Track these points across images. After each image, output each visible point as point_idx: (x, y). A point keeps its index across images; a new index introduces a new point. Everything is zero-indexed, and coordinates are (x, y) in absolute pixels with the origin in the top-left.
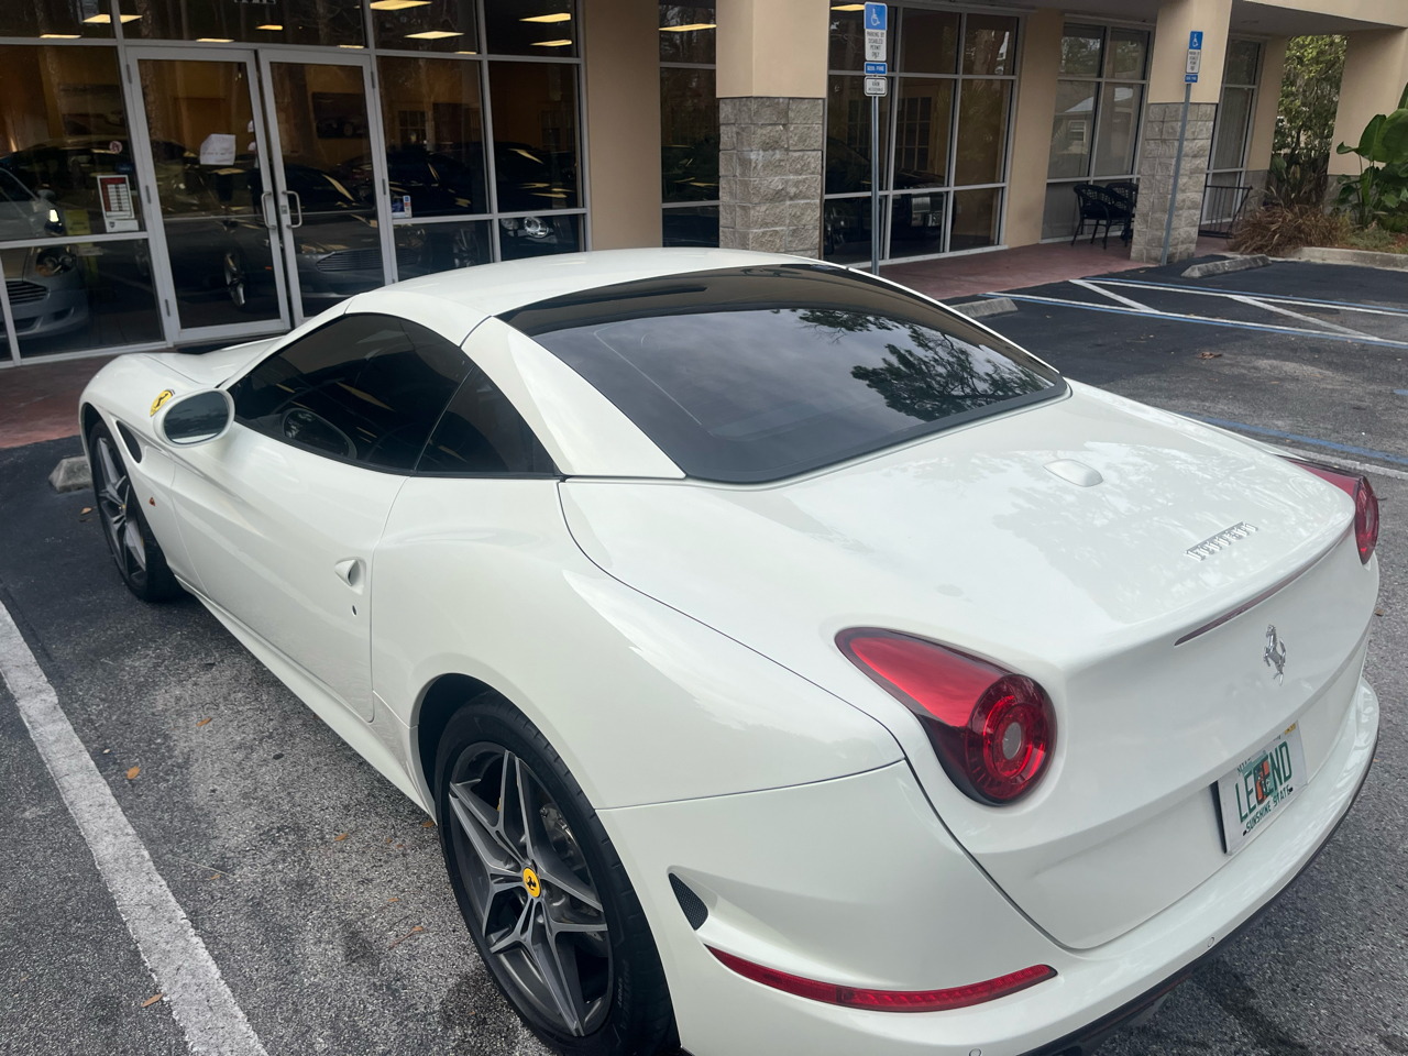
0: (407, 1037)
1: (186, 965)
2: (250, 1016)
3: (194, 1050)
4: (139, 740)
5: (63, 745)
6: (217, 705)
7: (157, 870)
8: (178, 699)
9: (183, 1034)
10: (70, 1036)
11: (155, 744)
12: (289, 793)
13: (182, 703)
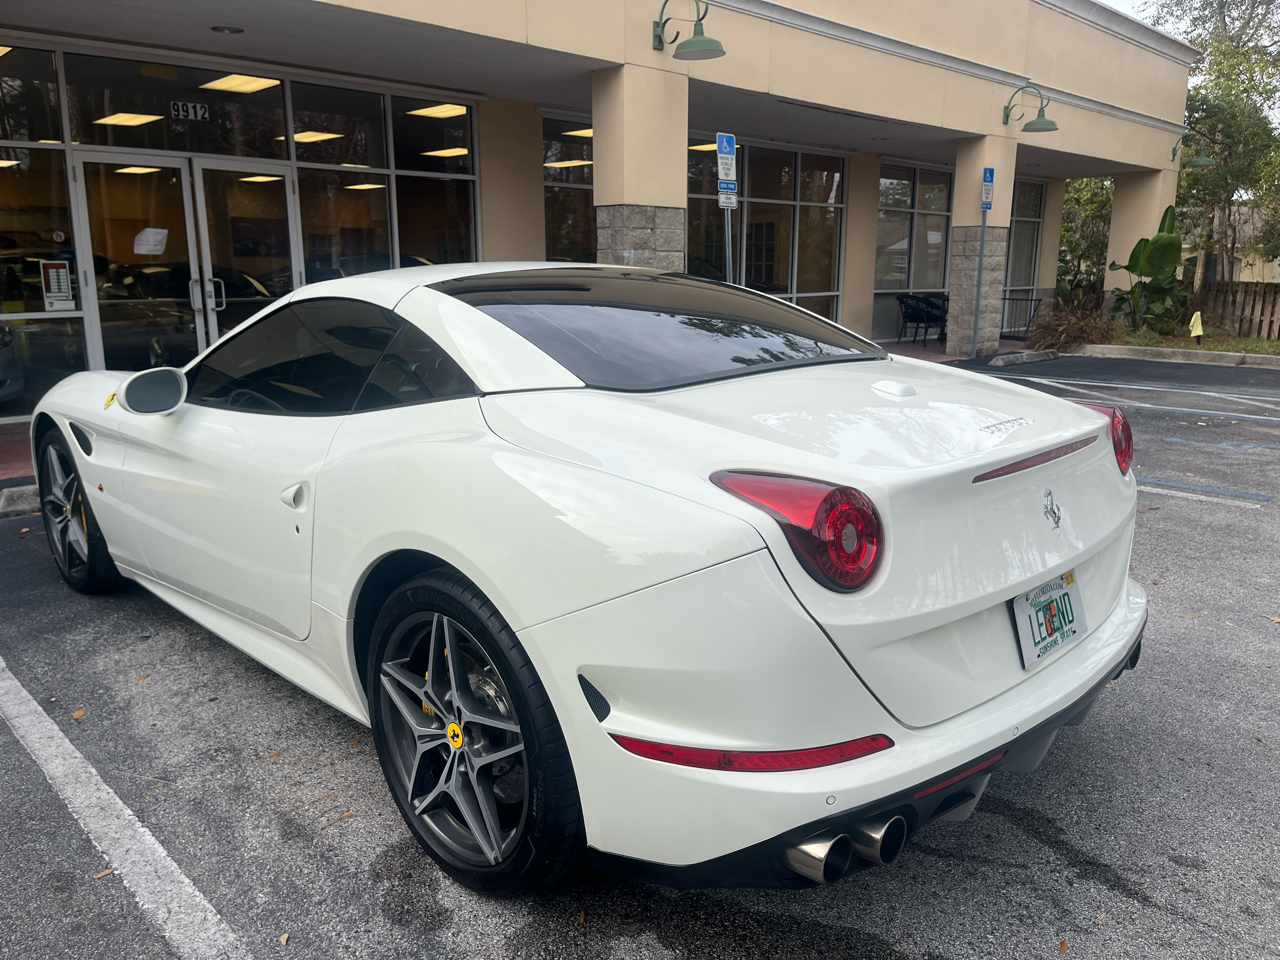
0: (341, 889)
1: (135, 847)
2: (195, 882)
3: (145, 907)
4: (84, 691)
5: (12, 696)
6: (155, 666)
7: (105, 781)
8: (117, 662)
9: (134, 896)
10: (28, 901)
11: (99, 696)
12: (225, 725)
13: (121, 664)
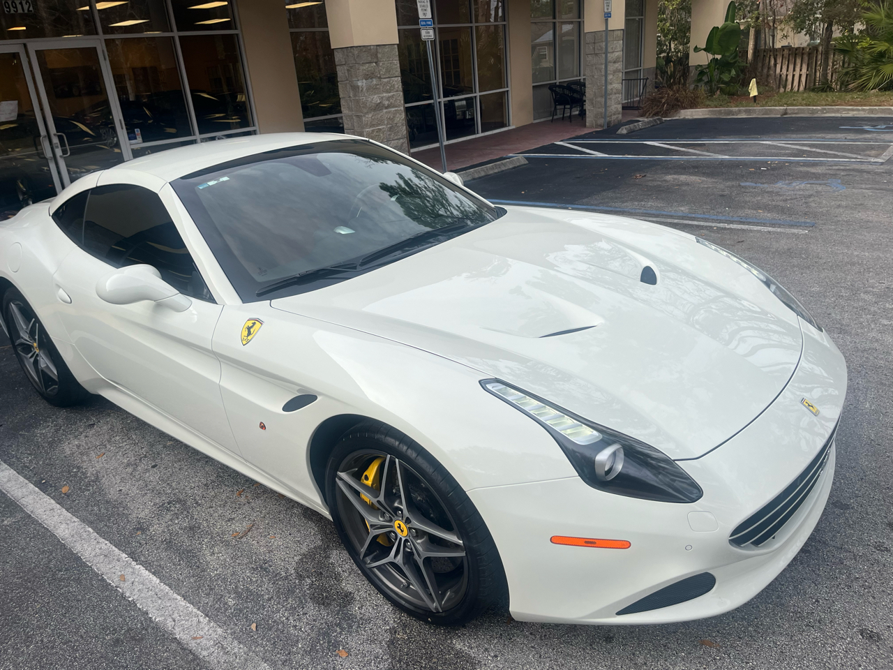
0: (280, 589)
1: (137, 580)
2: (185, 597)
3: (157, 620)
4: (62, 472)
5: (14, 483)
6: (105, 445)
7: (100, 536)
8: (78, 447)
9: (147, 614)
10: (78, 629)
11: (73, 473)
12: (168, 484)
13: (81, 448)
